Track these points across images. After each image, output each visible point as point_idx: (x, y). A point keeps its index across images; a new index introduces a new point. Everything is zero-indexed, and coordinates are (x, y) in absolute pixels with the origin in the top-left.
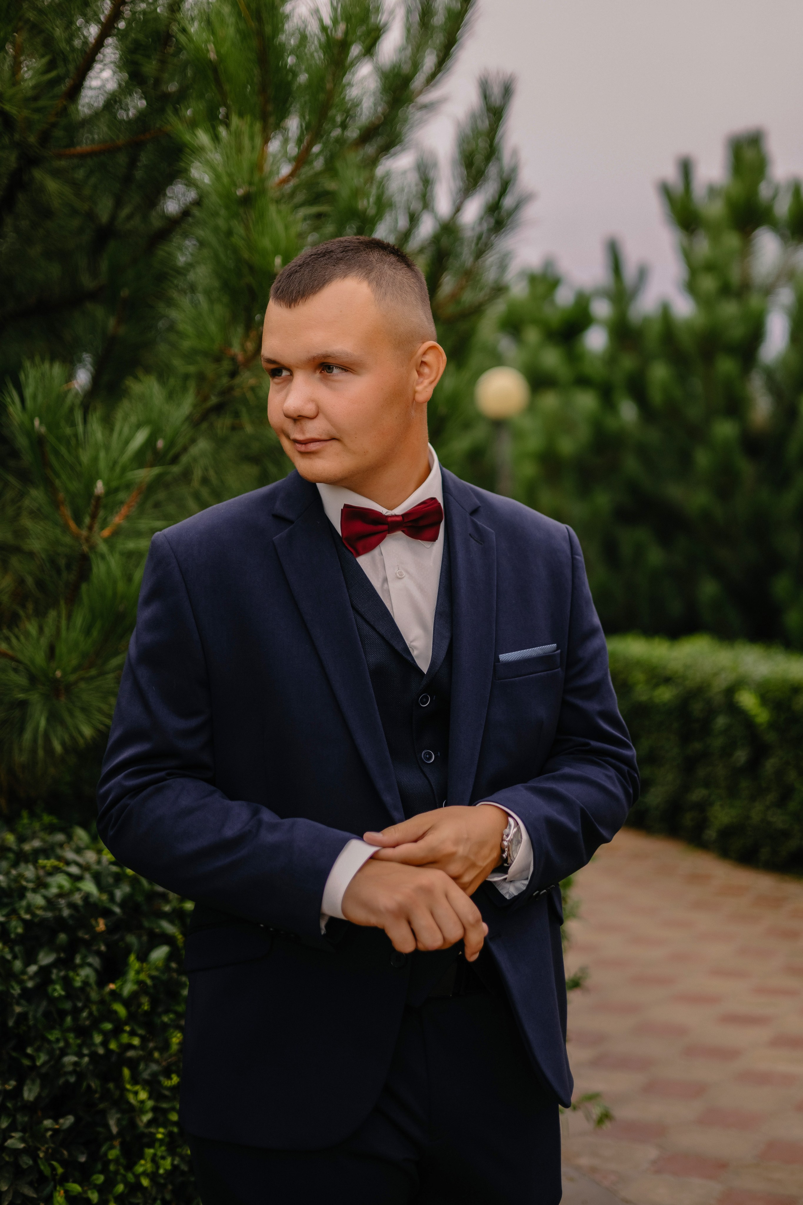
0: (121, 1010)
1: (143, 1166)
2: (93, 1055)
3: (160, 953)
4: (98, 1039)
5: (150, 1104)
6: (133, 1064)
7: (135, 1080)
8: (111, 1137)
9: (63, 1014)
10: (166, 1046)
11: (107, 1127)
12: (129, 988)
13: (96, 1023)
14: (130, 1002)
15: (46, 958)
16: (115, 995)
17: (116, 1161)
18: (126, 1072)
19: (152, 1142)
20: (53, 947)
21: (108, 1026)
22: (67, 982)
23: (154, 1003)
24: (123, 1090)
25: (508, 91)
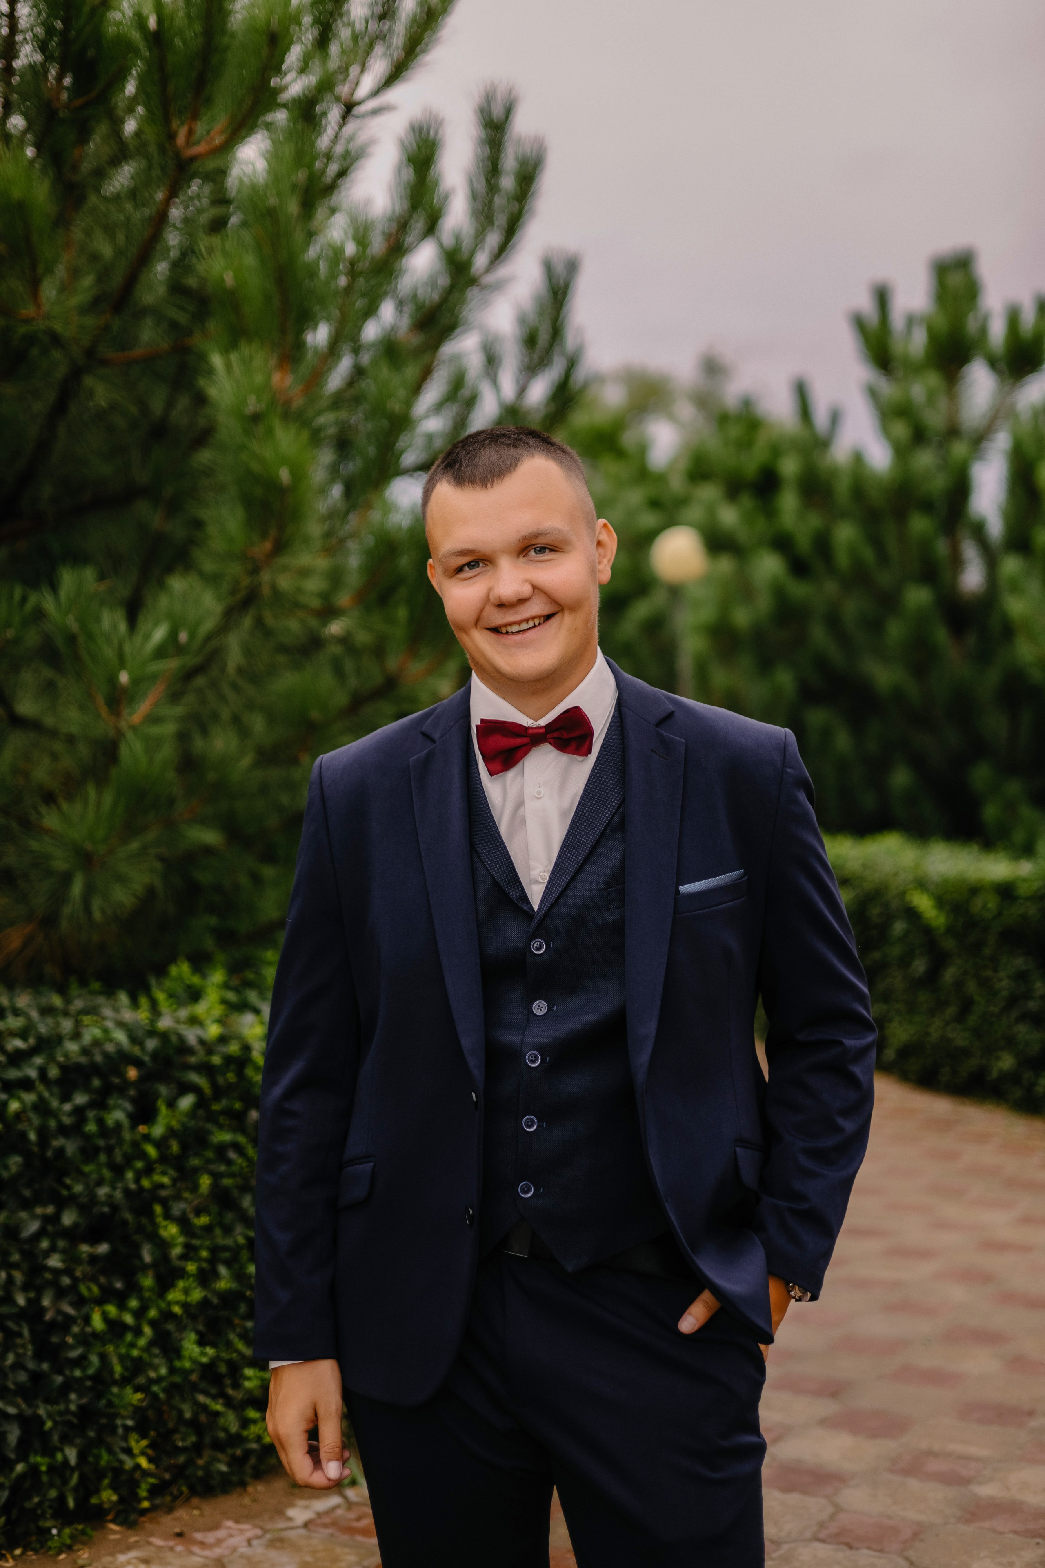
0: (151, 1151)
1: (174, 1295)
2: (127, 1192)
3: (186, 1102)
4: (130, 1175)
5: (181, 1240)
6: (164, 1202)
7: (167, 1216)
8: (145, 1268)
9: (97, 1150)
10: (195, 1188)
11: (140, 1258)
12: (158, 1131)
13: (129, 1161)
14: (160, 1144)
15: (80, 1099)
16: (147, 1138)
17: (150, 1290)
18: (158, 1209)
19: (182, 1274)
20: (87, 1089)
21: (139, 1165)
22: (100, 1122)
23: (184, 1147)
24: (156, 1226)
25: (573, 266)
